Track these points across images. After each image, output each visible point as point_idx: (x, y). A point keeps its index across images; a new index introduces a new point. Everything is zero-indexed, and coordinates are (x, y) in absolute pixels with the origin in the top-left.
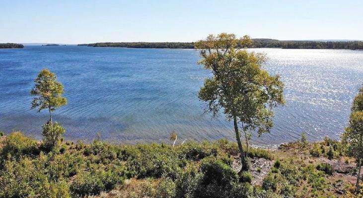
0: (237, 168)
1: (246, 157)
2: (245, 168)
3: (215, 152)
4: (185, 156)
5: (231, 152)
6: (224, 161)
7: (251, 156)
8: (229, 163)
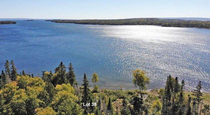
0: (140, 97)
1: (142, 94)
2: (142, 97)
3: (135, 93)
4: (128, 94)
5: (138, 93)
6: (137, 95)
7: (143, 94)
8: (138, 96)
